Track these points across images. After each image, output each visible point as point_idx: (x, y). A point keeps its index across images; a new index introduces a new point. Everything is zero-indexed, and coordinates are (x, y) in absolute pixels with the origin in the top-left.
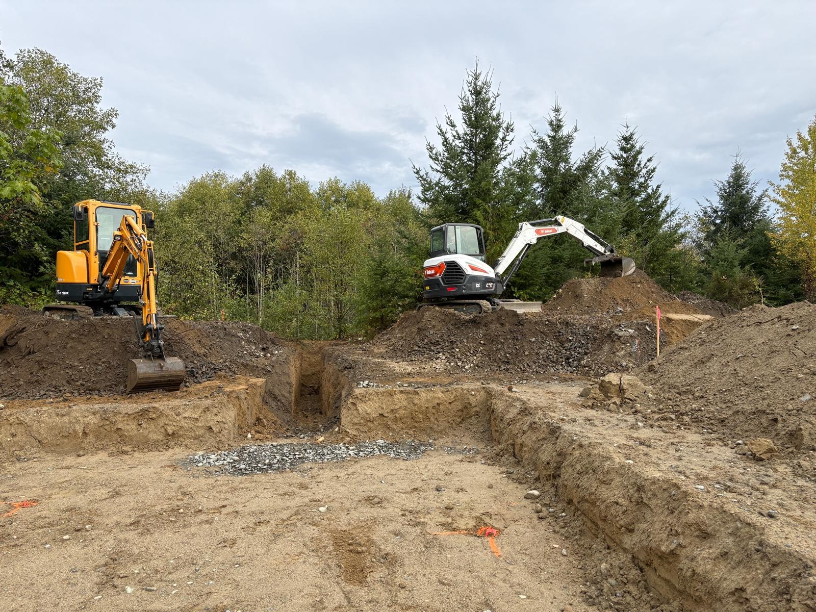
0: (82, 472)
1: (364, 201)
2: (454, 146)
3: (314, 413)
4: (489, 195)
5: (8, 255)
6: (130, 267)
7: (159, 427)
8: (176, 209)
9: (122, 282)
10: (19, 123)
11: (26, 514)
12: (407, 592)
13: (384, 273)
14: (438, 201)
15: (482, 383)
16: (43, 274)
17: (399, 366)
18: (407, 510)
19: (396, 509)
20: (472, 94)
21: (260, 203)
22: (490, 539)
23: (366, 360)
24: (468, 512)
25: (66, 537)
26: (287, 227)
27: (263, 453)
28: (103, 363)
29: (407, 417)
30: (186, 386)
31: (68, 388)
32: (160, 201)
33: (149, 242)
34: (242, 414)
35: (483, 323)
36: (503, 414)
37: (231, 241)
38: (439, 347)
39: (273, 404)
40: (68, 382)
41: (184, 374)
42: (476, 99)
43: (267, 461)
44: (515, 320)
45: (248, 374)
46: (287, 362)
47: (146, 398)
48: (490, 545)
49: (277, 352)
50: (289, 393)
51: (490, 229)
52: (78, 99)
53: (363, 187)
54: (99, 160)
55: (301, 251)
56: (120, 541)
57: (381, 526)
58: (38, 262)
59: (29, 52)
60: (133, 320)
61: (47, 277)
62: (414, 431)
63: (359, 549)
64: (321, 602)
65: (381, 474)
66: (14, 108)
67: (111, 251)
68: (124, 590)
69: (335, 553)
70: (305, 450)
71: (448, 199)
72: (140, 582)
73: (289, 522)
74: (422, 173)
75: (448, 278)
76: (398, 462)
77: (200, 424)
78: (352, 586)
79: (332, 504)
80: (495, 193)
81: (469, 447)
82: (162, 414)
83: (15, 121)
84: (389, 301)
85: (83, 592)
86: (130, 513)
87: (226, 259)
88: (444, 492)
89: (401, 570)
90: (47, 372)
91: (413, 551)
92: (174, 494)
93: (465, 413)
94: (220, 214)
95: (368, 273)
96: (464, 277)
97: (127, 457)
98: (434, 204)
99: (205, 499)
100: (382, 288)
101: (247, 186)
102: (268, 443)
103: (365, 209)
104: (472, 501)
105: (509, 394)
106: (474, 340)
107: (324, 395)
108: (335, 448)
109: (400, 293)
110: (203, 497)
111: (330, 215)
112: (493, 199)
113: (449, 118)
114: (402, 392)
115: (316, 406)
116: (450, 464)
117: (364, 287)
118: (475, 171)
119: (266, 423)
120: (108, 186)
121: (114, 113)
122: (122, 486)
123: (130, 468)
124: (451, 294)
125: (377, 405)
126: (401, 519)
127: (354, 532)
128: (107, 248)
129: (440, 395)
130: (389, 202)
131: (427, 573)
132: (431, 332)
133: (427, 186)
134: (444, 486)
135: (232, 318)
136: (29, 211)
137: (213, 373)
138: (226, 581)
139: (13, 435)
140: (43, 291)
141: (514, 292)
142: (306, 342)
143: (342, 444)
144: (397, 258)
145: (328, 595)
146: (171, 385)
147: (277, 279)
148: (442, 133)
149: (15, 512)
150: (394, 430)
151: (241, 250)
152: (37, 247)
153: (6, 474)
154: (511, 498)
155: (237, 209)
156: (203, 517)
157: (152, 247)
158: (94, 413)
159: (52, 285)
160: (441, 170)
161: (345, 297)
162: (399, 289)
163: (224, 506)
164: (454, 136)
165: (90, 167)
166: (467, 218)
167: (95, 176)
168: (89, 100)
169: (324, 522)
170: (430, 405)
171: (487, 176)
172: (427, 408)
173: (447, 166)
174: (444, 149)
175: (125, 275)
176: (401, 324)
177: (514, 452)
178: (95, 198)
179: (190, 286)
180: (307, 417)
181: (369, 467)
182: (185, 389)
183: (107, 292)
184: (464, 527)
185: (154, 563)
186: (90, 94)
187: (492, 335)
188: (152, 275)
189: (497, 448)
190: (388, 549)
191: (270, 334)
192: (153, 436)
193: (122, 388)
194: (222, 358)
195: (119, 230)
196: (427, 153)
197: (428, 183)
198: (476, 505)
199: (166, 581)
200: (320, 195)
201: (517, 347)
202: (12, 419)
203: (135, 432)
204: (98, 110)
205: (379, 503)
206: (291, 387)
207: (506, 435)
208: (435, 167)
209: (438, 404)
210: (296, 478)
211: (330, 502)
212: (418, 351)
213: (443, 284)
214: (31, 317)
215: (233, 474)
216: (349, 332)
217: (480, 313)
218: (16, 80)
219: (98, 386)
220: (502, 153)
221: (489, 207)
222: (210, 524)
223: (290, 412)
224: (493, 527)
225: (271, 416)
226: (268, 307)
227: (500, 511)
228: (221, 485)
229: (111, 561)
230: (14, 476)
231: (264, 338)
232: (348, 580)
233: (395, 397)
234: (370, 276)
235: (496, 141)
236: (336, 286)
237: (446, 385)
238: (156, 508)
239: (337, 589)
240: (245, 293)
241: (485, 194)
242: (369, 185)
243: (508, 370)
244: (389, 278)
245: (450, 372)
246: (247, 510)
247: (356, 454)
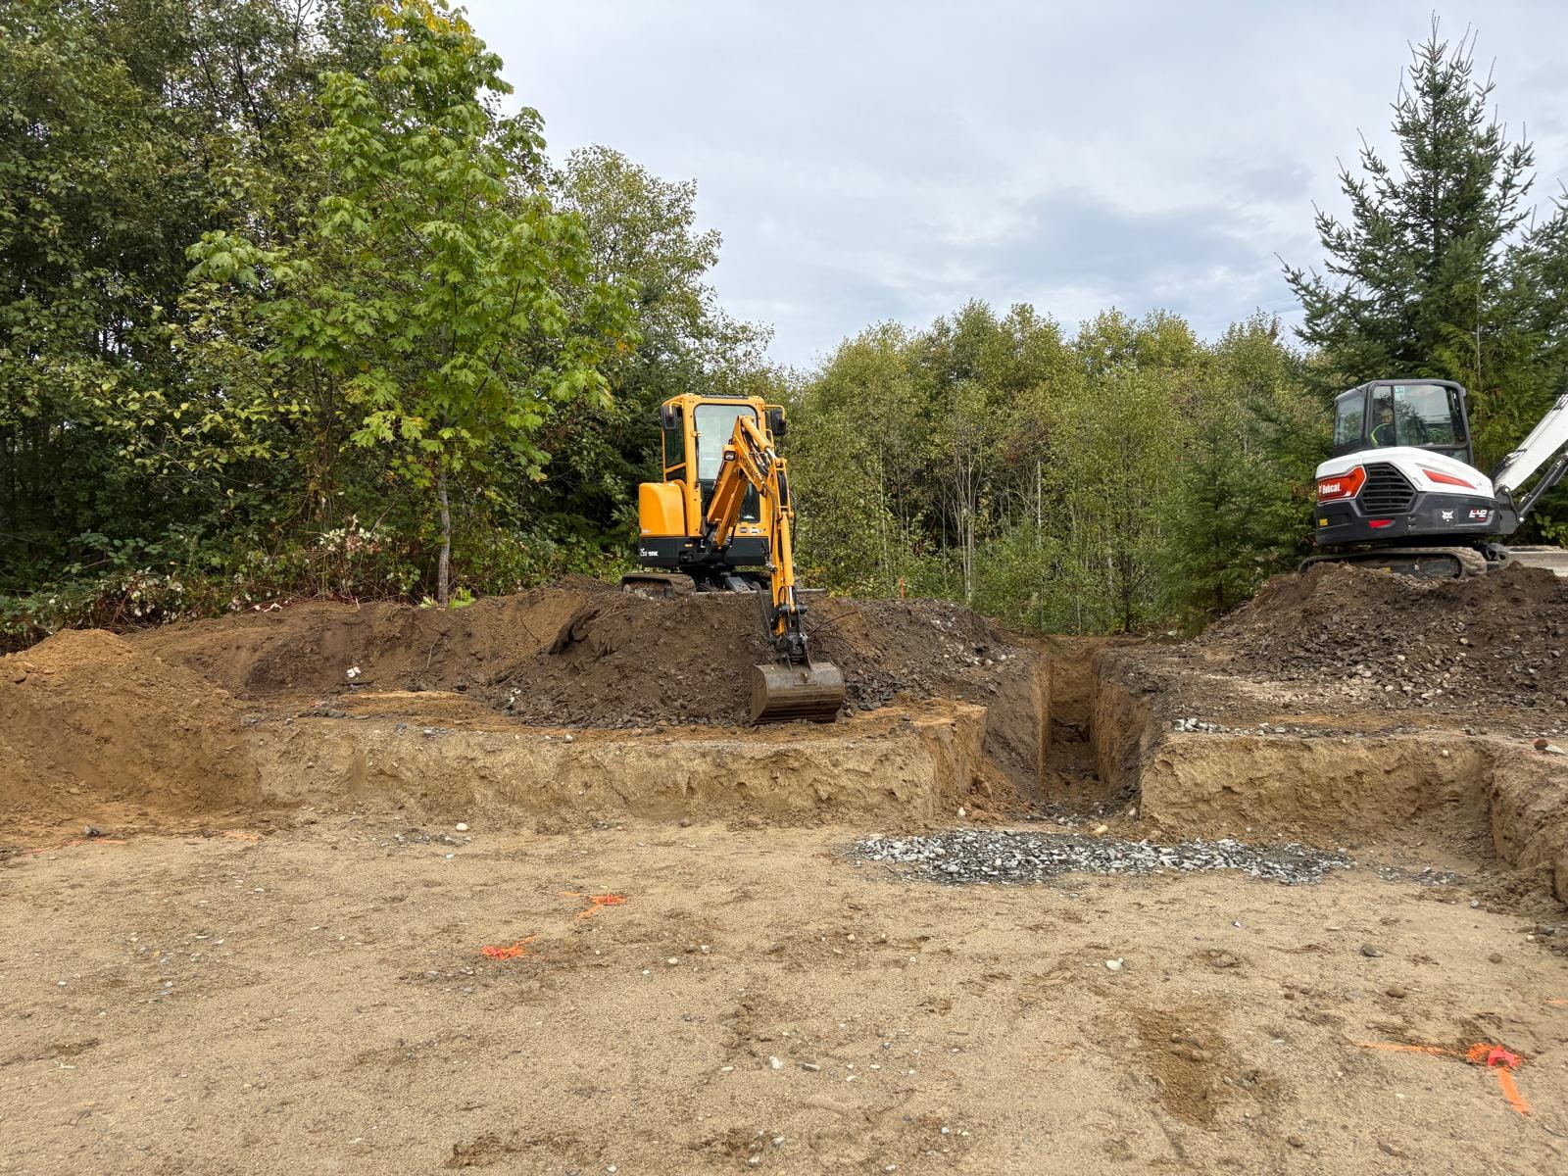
0: (688, 852)
1: (1173, 352)
2: (1383, 214)
3: (1081, 775)
4: (1474, 312)
5: (566, 494)
6: (749, 506)
7: (805, 785)
8: (816, 397)
9: (738, 534)
10: (576, 274)
11: (610, 916)
12: (1308, 1157)
13: (1223, 497)
14: (1345, 336)
15: (1468, 732)
16: (617, 523)
17: (1263, 690)
18: (1296, 987)
19: (1270, 983)
20: (1424, 94)
21: (966, 374)
22: (1498, 1071)
23: (1190, 677)
24: (1441, 1008)
25: (673, 961)
26: (1016, 415)
27: (990, 846)
28: (713, 670)
29: (1285, 797)
30: (846, 715)
31: (662, 711)
32: (790, 385)
33: (778, 460)
34: (946, 770)
35: (1466, 599)
36: (1522, 800)
37: (913, 451)
38: (1355, 650)
39: (1003, 755)
40: (662, 701)
41: (842, 692)
42: (1434, 104)
43: (998, 862)
44: (1549, 590)
45: (953, 696)
46: (1025, 675)
47: (783, 733)
48: (1500, 1084)
49: (1004, 657)
50: (1031, 736)
51: (1477, 387)
52: (660, 223)
53: (1170, 323)
54: (694, 324)
55: (1046, 460)
56: (756, 978)
57: (1238, 1012)
58: (610, 504)
59: (584, 152)
60: (757, 597)
61: (623, 528)
62: (1302, 827)
63: (1195, 1053)
64: (1123, 1145)
65: (1234, 910)
66: (568, 250)
67: (719, 480)
68: (768, 1063)
69: (1145, 1053)
70: (1071, 847)
71: (1370, 330)
72: (793, 1052)
73: (1048, 983)
74: (1304, 281)
75: (1373, 501)
76: (1269, 887)
77: (873, 785)
78: (1184, 1125)
79: (1131, 957)
80: (1487, 305)
81: (1436, 870)
82: (808, 763)
83: (569, 273)
84: (1235, 555)
85: (702, 1056)
86: (767, 931)
87: (905, 485)
88: (1381, 960)
89: (1291, 1111)
90: (632, 683)
91: (1315, 1074)
92: (836, 906)
93: (1425, 794)
94: (892, 402)
95: (1187, 497)
96: (1411, 498)
97: (757, 833)
98: (1334, 343)
99: (889, 922)
100: (1219, 527)
101: (940, 346)
102: (996, 827)
103: (1175, 367)
104: (1451, 986)
105: (1539, 757)
106: (1444, 635)
107: (1102, 746)
108: (1131, 848)
109: (1258, 535)
110: (887, 916)
111: (1102, 384)
112: (1483, 322)
113: (1369, 155)
114: (1272, 744)
115: (1084, 764)
116: (1392, 902)
117: (1179, 527)
118: (1437, 263)
119: (990, 791)
120: (708, 368)
121: (715, 239)
122: (751, 884)
123: (762, 854)
124: (1380, 535)
125: (1217, 768)
126: (1283, 1004)
127: (1181, 1017)
128: (713, 475)
129: (1363, 753)
130: (1228, 347)
131: (1351, 1123)
132: (1336, 618)
133: (1319, 305)
134: (1380, 948)
135: (917, 594)
136: (594, 419)
137: (891, 691)
138: (938, 1073)
139: (587, 786)
140: (617, 549)
141: (1543, 527)
142: (1060, 638)
143: (1144, 842)
144: (1250, 464)
145: (1134, 1133)
146: (820, 711)
147: (999, 516)
148: (1353, 189)
149: (594, 910)
150: (1255, 822)
151: (931, 465)
152: (608, 480)
153: (578, 849)
154: (1549, 989)
155: (923, 388)
156: (888, 954)
157: (784, 469)
158: (704, 755)
159: (631, 541)
160: (1352, 268)
161: (1136, 550)
162: (1256, 528)
163: (925, 939)
164: (1383, 193)
165: (681, 338)
166: (1416, 367)
167: (688, 352)
168: (676, 221)
169: (1117, 990)
170: (1339, 774)
171: (1464, 271)
172: (1332, 779)
173: (1365, 258)
174: (1359, 222)
175: (742, 520)
176: (1263, 602)
177: (1553, 888)
178: (689, 390)
179: (844, 536)
180: (1068, 784)
181: (1206, 891)
182: (845, 720)
183: (715, 550)
184: (1435, 1041)
185: (813, 1024)
186: (678, 211)
187: (1491, 625)
188: (785, 518)
189: (1510, 877)
190: (1260, 1063)
191: (991, 623)
192: (797, 802)
193: (743, 714)
194: (906, 666)
195: (731, 442)
196: (1318, 236)
197: (1319, 301)
198: (1462, 995)
199: (834, 1057)
200: (1081, 348)
201: (1557, 653)
202: (585, 758)
203: (767, 792)
204: (690, 236)
205: (1231, 965)
206: (1035, 724)
207: (1532, 848)
208: (1338, 263)
209: (1359, 774)
210: (1056, 899)
211: (1128, 952)
212: (1305, 659)
213: (1359, 514)
214: (608, 595)
215: (936, 880)
216: (1149, 619)
217: (1456, 576)
218: (568, 203)
219: (706, 709)
220: (1503, 216)
221: (1473, 338)
222: (903, 967)
223: (1035, 773)
224: (1506, 1047)
225: (997, 775)
226: (983, 572)
227: (1522, 1014)
228: (917, 900)
229: (744, 1011)
230: (591, 852)
231: (978, 631)
232: (1174, 1111)
233: (1258, 755)
234: (1190, 504)
235: (1486, 191)
236: (1117, 526)
237: (1376, 733)
238: (808, 927)
239: (1154, 1125)
240: (939, 545)
241: (1461, 312)
242: (1183, 318)
243: (1532, 704)
244: (1232, 507)
245: (1384, 705)
246: (967, 950)
247: (1174, 863)
